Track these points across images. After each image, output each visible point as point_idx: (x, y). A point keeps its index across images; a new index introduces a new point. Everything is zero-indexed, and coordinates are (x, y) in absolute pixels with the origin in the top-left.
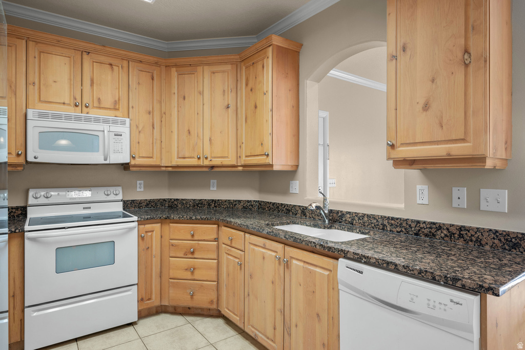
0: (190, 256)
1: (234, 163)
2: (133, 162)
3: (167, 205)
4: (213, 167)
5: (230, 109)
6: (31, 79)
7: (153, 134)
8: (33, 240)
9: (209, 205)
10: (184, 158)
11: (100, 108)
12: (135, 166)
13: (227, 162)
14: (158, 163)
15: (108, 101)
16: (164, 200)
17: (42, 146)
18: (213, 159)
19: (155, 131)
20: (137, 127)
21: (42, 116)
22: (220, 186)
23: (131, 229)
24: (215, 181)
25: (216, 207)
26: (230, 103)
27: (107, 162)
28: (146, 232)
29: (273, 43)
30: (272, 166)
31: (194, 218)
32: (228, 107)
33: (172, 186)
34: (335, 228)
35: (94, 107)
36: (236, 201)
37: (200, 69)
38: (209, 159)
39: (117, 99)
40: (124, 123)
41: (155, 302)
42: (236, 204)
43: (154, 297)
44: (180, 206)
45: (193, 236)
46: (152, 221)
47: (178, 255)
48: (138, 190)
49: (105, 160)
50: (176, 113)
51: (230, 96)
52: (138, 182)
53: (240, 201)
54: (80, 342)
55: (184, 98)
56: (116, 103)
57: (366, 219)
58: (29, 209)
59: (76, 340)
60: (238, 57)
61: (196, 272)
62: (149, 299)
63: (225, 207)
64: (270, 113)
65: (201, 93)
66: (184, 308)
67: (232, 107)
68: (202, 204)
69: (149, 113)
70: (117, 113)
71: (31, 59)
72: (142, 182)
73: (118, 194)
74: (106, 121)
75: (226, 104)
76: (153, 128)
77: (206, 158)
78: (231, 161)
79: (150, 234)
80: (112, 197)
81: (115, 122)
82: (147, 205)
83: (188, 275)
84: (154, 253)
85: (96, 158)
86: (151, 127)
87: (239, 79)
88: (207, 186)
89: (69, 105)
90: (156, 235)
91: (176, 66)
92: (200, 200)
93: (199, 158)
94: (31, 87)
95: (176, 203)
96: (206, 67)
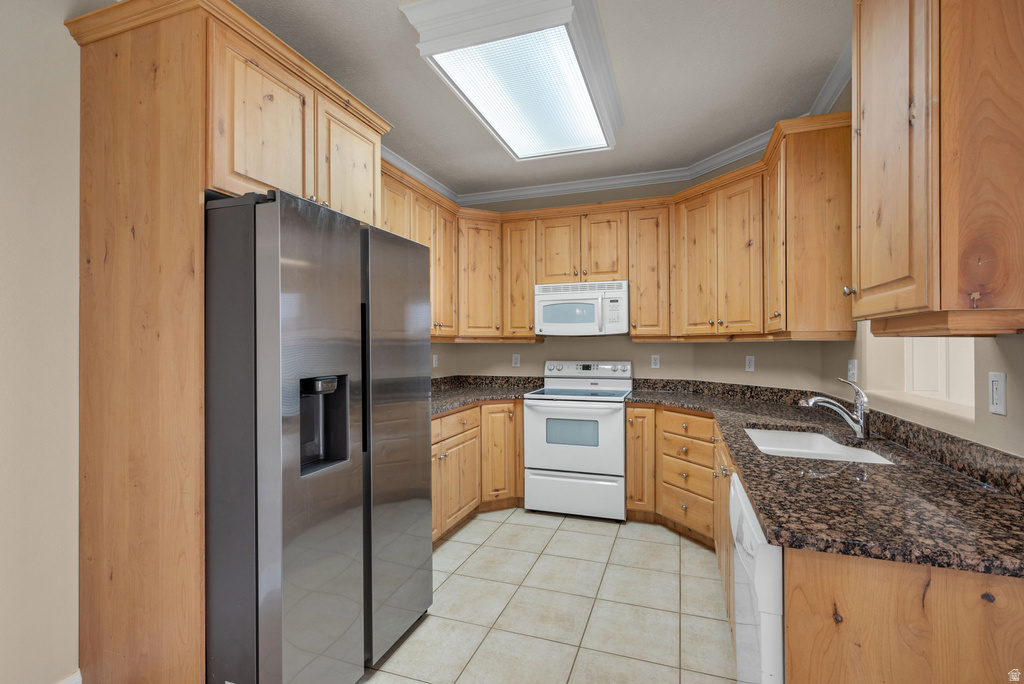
0: (683, 457)
1: (758, 329)
2: (633, 332)
3: (691, 389)
4: (732, 337)
5: (752, 248)
6: (539, 258)
7: (658, 296)
8: (530, 407)
9: (744, 394)
10: (695, 324)
11: (598, 273)
12: (637, 337)
13: (747, 328)
14: (666, 332)
15: (605, 265)
16: (687, 382)
17: (546, 320)
18: (730, 325)
19: (661, 291)
20: (638, 289)
21: (546, 290)
22: (759, 366)
23: (617, 410)
24: (753, 358)
25: (752, 397)
26: (752, 237)
27: (602, 333)
28: (636, 417)
29: (786, 133)
30: (787, 333)
31: (686, 406)
32: (749, 245)
33: (698, 364)
34: (868, 448)
35: (592, 273)
36: (782, 390)
37: (713, 197)
38: (725, 325)
39: (615, 259)
40: (620, 287)
41: (646, 505)
42: (782, 396)
43: (646, 499)
44: (706, 391)
45: (686, 429)
46: (641, 404)
47: (671, 453)
48: (653, 366)
49: (601, 331)
50: (686, 263)
51: (752, 226)
52: (653, 357)
53: (788, 391)
54: (567, 519)
55: (695, 243)
56: (615, 264)
57: (921, 438)
58: (546, 379)
59: (566, 515)
60: (762, 163)
61: (690, 480)
62: (640, 500)
63: (766, 397)
64: (783, 248)
65: (714, 231)
66: (685, 528)
67: (756, 245)
68: (733, 391)
69: (653, 270)
70: (616, 276)
71: (539, 236)
72: (658, 357)
73: (625, 369)
74: (601, 287)
75: (747, 240)
76: (659, 287)
77: (721, 323)
78: (755, 326)
79: (640, 420)
80: (619, 374)
81: (610, 287)
82: (664, 387)
83: (680, 482)
84: (646, 444)
85: (590, 329)
86: (656, 287)
87: (766, 197)
88: (740, 365)
89: (569, 275)
90: (649, 422)
91: (686, 200)
92: (731, 385)
93: (712, 324)
94: (539, 263)
95: (701, 386)
96: (721, 192)
